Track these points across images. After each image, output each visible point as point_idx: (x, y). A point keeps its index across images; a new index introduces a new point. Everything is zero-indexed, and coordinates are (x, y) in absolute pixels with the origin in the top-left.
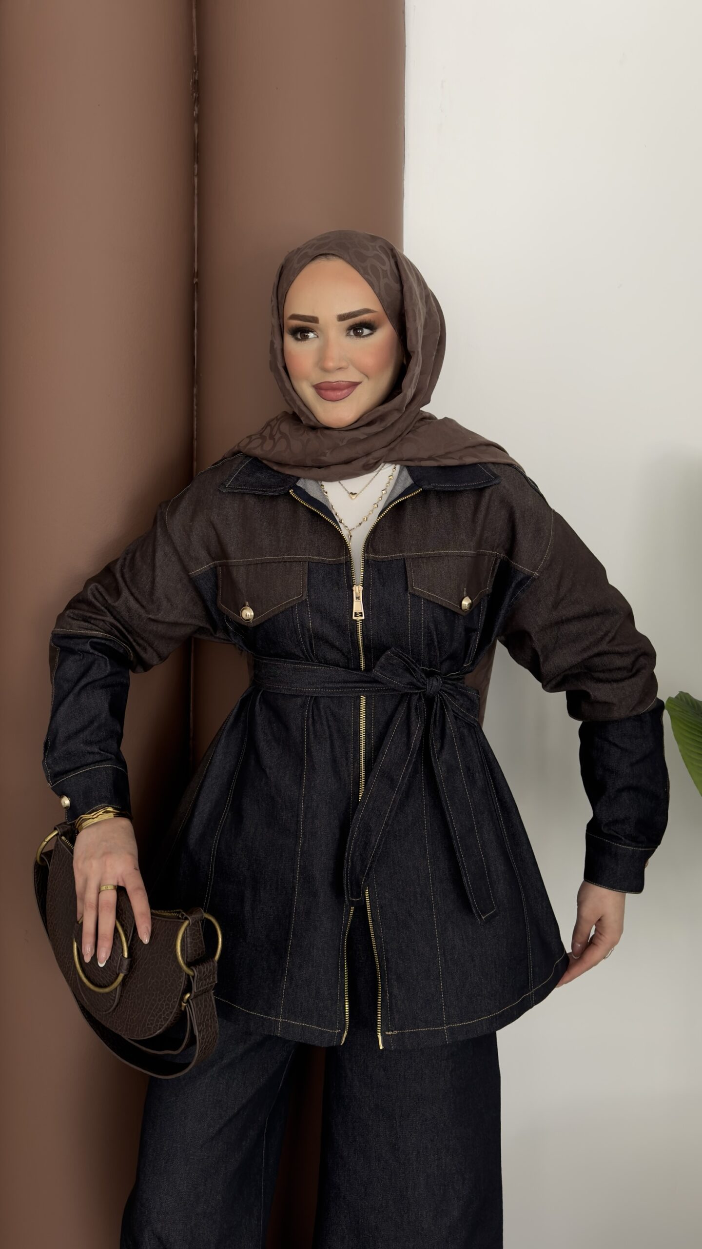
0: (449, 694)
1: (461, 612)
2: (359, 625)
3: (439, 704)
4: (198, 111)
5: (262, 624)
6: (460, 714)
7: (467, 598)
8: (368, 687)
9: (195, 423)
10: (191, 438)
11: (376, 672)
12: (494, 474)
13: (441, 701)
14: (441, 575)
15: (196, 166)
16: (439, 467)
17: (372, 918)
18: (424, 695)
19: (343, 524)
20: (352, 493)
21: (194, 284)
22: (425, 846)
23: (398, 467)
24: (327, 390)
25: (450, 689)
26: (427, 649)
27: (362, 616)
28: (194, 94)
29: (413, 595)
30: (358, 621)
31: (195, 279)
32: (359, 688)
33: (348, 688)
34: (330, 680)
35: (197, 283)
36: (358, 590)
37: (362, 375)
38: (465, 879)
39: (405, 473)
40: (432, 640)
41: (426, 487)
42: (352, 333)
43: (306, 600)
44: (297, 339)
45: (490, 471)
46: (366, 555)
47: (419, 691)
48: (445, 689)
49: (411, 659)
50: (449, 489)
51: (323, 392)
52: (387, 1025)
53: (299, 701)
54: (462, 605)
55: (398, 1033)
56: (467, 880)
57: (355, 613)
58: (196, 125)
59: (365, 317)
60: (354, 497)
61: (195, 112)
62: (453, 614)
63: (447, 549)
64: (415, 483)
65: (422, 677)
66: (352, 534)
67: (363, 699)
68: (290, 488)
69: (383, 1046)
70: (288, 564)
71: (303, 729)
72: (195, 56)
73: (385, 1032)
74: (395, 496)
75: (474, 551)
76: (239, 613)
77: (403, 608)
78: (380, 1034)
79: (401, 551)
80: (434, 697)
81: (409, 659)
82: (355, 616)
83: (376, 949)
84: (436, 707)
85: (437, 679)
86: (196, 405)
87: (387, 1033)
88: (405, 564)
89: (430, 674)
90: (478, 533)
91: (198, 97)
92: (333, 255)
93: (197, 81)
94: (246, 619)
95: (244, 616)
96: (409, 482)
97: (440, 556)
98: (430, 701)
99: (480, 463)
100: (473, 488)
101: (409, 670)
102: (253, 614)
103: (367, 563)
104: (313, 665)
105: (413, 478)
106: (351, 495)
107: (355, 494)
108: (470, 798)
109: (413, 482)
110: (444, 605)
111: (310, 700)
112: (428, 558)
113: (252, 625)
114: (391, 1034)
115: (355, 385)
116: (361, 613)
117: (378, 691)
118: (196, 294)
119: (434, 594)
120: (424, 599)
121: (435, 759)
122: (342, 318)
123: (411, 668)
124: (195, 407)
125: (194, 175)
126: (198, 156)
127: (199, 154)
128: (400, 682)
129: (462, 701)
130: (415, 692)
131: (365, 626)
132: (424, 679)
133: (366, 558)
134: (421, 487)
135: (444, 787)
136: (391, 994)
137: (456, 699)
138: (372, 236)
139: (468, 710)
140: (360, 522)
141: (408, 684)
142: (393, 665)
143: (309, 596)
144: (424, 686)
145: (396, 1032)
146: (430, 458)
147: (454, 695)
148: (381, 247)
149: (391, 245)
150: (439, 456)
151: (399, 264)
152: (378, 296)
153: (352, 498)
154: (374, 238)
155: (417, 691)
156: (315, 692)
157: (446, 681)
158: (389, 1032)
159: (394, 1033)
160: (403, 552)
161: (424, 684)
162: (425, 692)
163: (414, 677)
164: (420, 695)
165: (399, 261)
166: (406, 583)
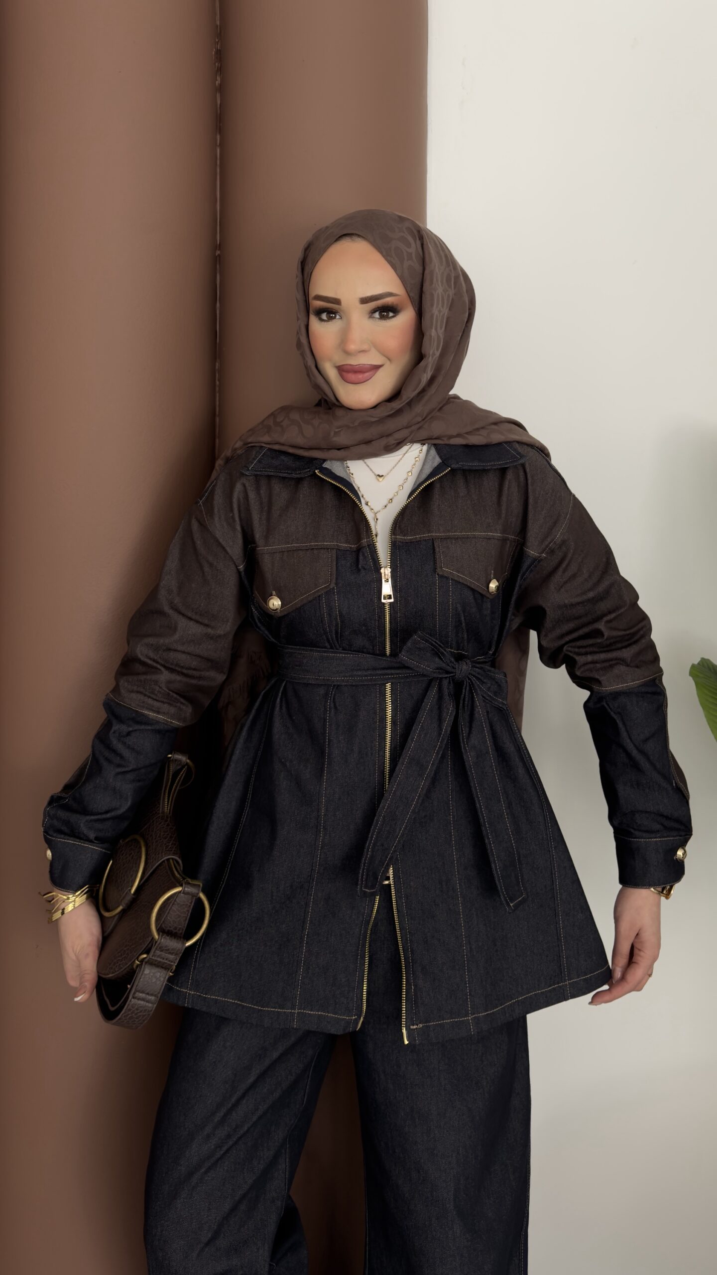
0: (478, 679)
1: (488, 595)
2: (387, 607)
3: (468, 688)
4: (220, 81)
5: (290, 615)
6: (487, 698)
7: (495, 580)
8: (397, 674)
9: (217, 399)
10: (213, 415)
11: (404, 657)
12: (519, 454)
13: (470, 685)
14: (469, 557)
15: (218, 137)
16: (467, 446)
17: (397, 909)
18: (453, 680)
19: (369, 506)
20: (379, 475)
21: (217, 257)
22: (451, 833)
23: (425, 448)
24: (348, 372)
25: (478, 673)
26: (455, 631)
27: (391, 598)
28: (217, 64)
29: (441, 577)
30: (386, 604)
31: (217, 251)
32: (385, 675)
33: (373, 675)
34: (359, 668)
35: (219, 255)
36: (386, 572)
37: (384, 358)
38: (493, 866)
39: (433, 452)
40: (460, 621)
41: (454, 466)
42: (377, 315)
43: (334, 588)
44: (322, 320)
45: (515, 450)
46: (393, 536)
47: (448, 676)
48: (474, 673)
49: (439, 643)
50: (477, 468)
51: (344, 374)
52: (412, 1018)
53: (322, 691)
54: (490, 588)
55: (423, 1026)
56: (497, 867)
57: (384, 597)
58: (218, 95)
59: (389, 300)
60: (381, 479)
61: (217, 82)
62: (480, 596)
63: (473, 532)
64: (443, 463)
65: (451, 662)
66: (378, 517)
67: (388, 686)
68: (317, 469)
69: (408, 1041)
70: (315, 552)
71: (325, 721)
72: (217, 26)
73: (410, 1027)
74: (424, 476)
75: (500, 533)
76: (266, 603)
77: (431, 589)
78: (404, 1028)
79: (429, 532)
80: (463, 681)
81: (437, 644)
82: (384, 599)
83: (401, 941)
84: (465, 691)
85: (466, 663)
86: (219, 380)
87: (412, 1027)
88: (433, 544)
89: (459, 658)
90: (503, 516)
91: (221, 67)
92: (357, 235)
93: (220, 50)
94: (273, 609)
95: (271, 606)
96: (438, 461)
97: (468, 537)
98: (458, 686)
99: (506, 442)
100: (499, 467)
101: (437, 654)
102: (280, 603)
103: (395, 547)
104: (339, 653)
105: (441, 457)
106: (378, 477)
107: (382, 476)
108: (499, 783)
109: (441, 461)
110: (472, 586)
111: (333, 689)
112: (457, 539)
113: (279, 615)
114: (416, 1028)
115: (377, 368)
116: (390, 595)
117: (404, 677)
118: (218, 266)
119: (464, 575)
120: (452, 580)
121: (464, 745)
122: (364, 301)
123: (439, 652)
124: (217, 383)
125: (216, 145)
126: (220, 127)
127: (221, 125)
128: (428, 666)
129: (489, 685)
130: (444, 676)
131: (393, 607)
132: (453, 663)
133: (393, 540)
134: (449, 467)
135: (473, 773)
136: (416, 986)
137: (484, 682)
138: (400, 217)
139: (495, 693)
140: (386, 504)
141: (437, 669)
142: (420, 649)
143: (336, 584)
144: (453, 670)
145: (421, 1025)
146: (458, 435)
147: (482, 678)
148: (408, 229)
149: (419, 226)
150: (467, 433)
151: (425, 246)
152: (400, 279)
153: (378, 480)
154: (402, 219)
155: (446, 676)
156: (343, 681)
157: (474, 664)
158: (413, 1025)
159: (419, 1027)
160: (432, 533)
161: (454, 668)
162: (454, 676)
163: (441, 659)
164: (450, 679)
165: (425, 243)
166: (435, 563)
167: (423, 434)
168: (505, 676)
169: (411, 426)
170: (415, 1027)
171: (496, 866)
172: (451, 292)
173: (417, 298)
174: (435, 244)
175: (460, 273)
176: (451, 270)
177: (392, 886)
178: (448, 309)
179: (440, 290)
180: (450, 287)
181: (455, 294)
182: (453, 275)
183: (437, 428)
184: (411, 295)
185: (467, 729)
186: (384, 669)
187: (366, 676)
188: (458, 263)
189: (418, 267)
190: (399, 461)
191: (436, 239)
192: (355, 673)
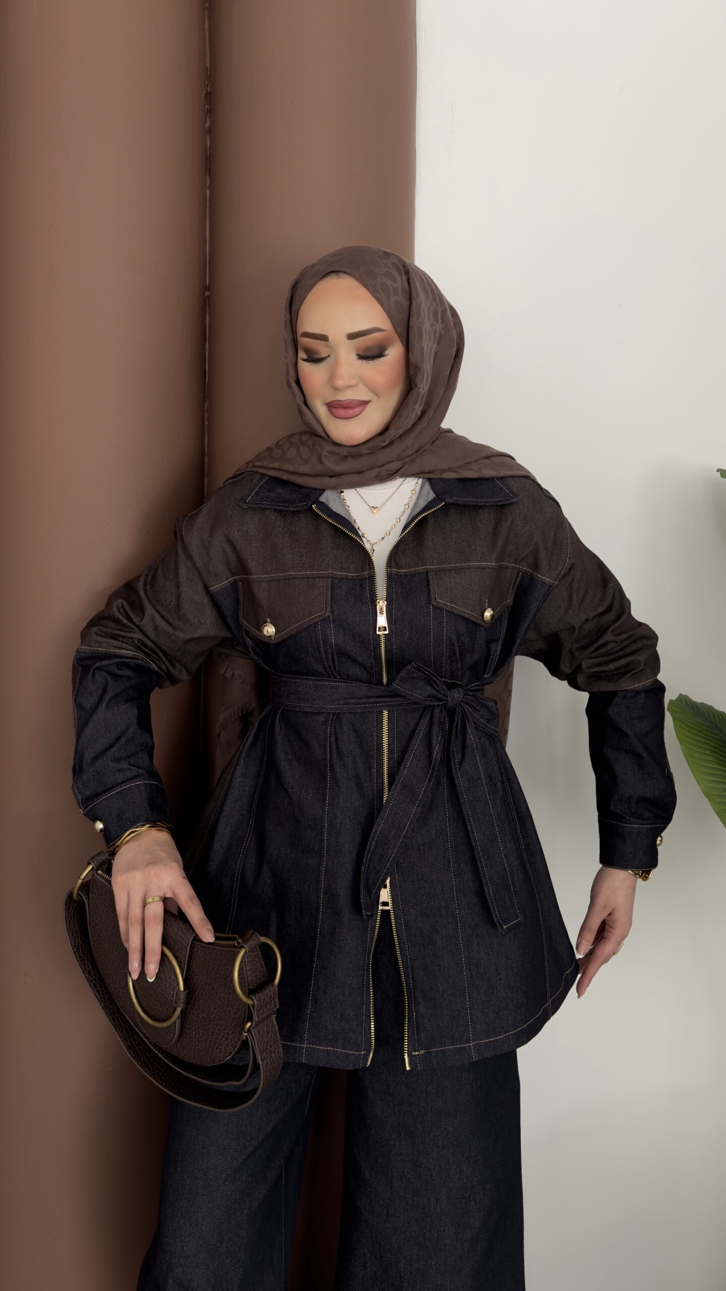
0: (470, 705)
1: (483, 624)
2: (383, 639)
3: (460, 717)
4: (210, 123)
5: (284, 641)
6: (480, 725)
7: (489, 609)
8: (394, 702)
9: (206, 438)
10: (202, 454)
11: (399, 686)
12: (511, 492)
13: (462, 713)
14: (463, 587)
15: (208, 178)
16: (460, 479)
18: (445, 707)
19: (366, 538)
20: (372, 507)
21: (206, 298)
22: (449, 859)
23: (420, 481)
24: (337, 407)
25: (470, 701)
26: (449, 661)
27: (385, 630)
28: (207, 106)
29: (435, 607)
30: (381, 636)
31: (206, 292)
32: (381, 702)
33: (370, 703)
34: (352, 696)
35: (208, 296)
36: (382, 604)
37: (372, 394)
38: (486, 888)
39: (427, 487)
40: (454, 651)
41: (448, 500)
43: (329, 617)
45: (507, 485)
46: (389, 569)
48: (466, 700)
49: (433, 673)
50: (470, 504)
51: (335, 410)
52: (414, 1045)
54: (485, 617)
55: (425, 1053)
56: (490, 889)
57: (379, 627)
58: (208, 137)
59: (376, 336)
60: (375, 511)
61: (207, 124)
62: (474, 625)
63: (468, 562)
64: (437, 497)
65: (443, 690)
66: (375, 548)
67: (385, 713)
68: (314, 503)
69: (410, 1067)
70: (311, 580)
71: (325, 746)
72: (207, 68)
73: (413, 1052)
74: (418, 510)
75: (494, 563)
76: (260, 629)
77: (426, 620)
78: (406, 1054)
79: (423, 564)
80: (455, 709)
81: (431, 674)
82: (379, 631)
83: (402, 966)
84: (458, 718)
85: (458, 692)
86: (208, 420)
88: (428, 577)
89: (451, 687)
90: (498, 545)
91: (210, 109)
92: (344, 272)
93: (210, 93)
94: (267, 636)
95: (265, 633)
96: (432, 495)
97: (461, 569)
98: (451, 713)
99: (497, 478)
101: (430, 682)
102: (274, 630)
103: (390, 578)
104: (336, 682)
105: (435, 492)
106: (372, 509)
107: (377, 507)
108: (492, 807)
109: (435, 496)
110: (466, 616)
111: (333, 716)
112: (450, 570)
113: (274, 642)
115: (365, 403)
116: (385, 627)
117: (400, 705)
118: (207, 307)
119: (457, 606)
120: (446, 611)
122: (352, 336)
123: (432, 680)
124: (206, 422)
125: (206, 187)
126: (210, 168)
127: (211, 167)
128: (420, 692)
129: (482, 712)
130: (436, 704)
131: (389, 640)
132: (445, 691)
133: (389, 572)
134: (443, 501)
135: (464, 798)
136: (417, 1012)
137: (476, 710)
138: (386, 253)
139: (488, 721)
140: (383, 537)
141: (429, 697)
142: (413, 678)
143: (332, 612)
144: (445, 698)
145: (423, 1051)
146: (450, 469)
147: (475, 705)
148: (394, 265)
149: (405, 262)
150: (458, 467)
151: (411, 281)
152: (387, 314)
153: (373, 512)
154: (387, 255)
155: (438, 703)
156: (337, 708)
157: (467, 692)
158: (415, 1052)
159: (421, 1053)
160: (426, 565)
161: (445, 696)
162: (447, 703)
163: (435, 689)
164: (442, 707)
165: (411, 278)
166: (429, 595)
167: (416, 468)
168: (496, 703)
169: (403, 459)
170: (417, 1053)
171: (488, 889)
172: (439, 327)
173: (404, 333)
174: (422, 279)
175: (448, 307)
176: (437, 305)
177: (391, 912)
178: (436, 344)
179: (427, 325)
180: (437, 321)
181: (443, 329)
182: (440, 310)
183: (429, 461)
184: (398, 330)
185: (460, 755)
186: (378, 697)
187: (360, 704)
188: (445, 297)
189: (405, 303)
190: (393, 494)
191: (421, 274)
192: (349, 701)
